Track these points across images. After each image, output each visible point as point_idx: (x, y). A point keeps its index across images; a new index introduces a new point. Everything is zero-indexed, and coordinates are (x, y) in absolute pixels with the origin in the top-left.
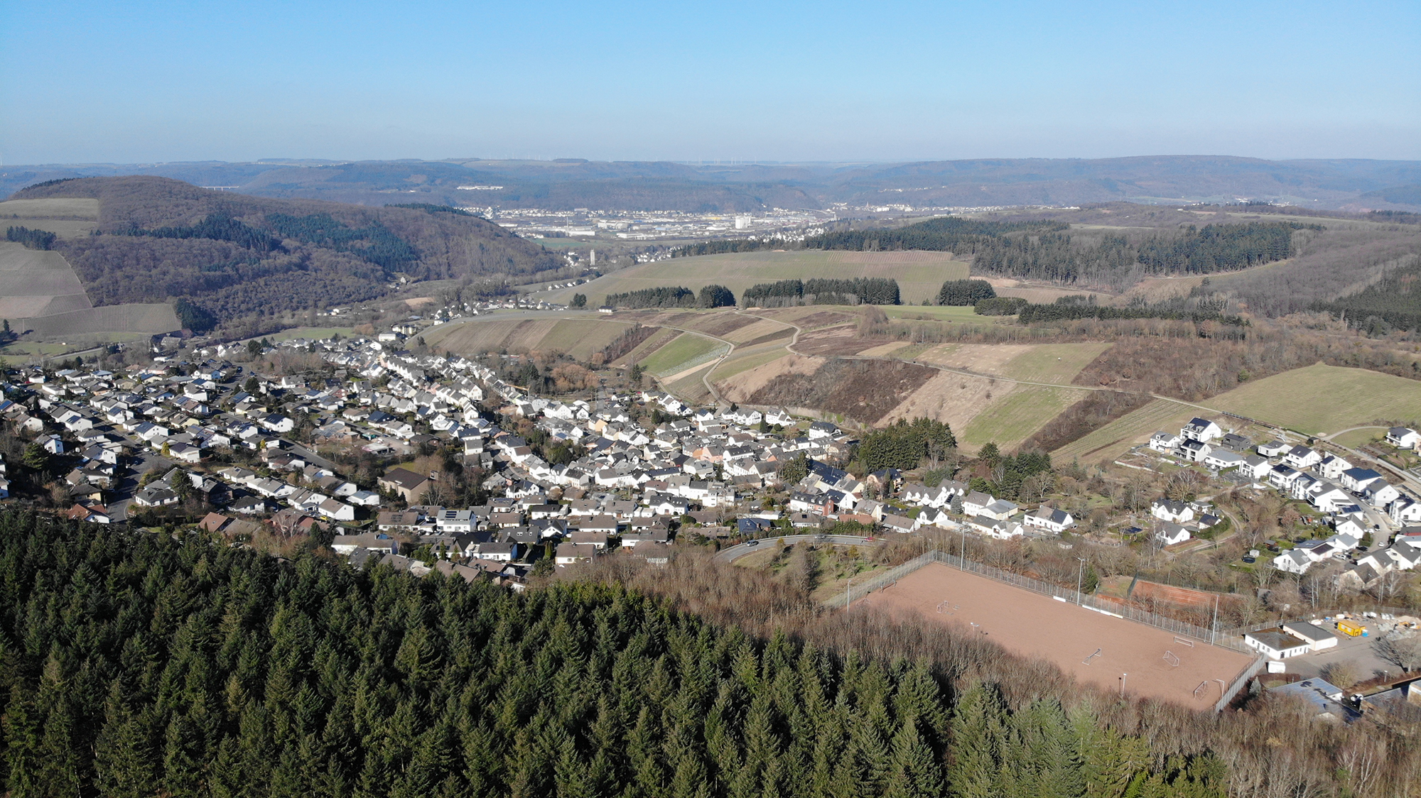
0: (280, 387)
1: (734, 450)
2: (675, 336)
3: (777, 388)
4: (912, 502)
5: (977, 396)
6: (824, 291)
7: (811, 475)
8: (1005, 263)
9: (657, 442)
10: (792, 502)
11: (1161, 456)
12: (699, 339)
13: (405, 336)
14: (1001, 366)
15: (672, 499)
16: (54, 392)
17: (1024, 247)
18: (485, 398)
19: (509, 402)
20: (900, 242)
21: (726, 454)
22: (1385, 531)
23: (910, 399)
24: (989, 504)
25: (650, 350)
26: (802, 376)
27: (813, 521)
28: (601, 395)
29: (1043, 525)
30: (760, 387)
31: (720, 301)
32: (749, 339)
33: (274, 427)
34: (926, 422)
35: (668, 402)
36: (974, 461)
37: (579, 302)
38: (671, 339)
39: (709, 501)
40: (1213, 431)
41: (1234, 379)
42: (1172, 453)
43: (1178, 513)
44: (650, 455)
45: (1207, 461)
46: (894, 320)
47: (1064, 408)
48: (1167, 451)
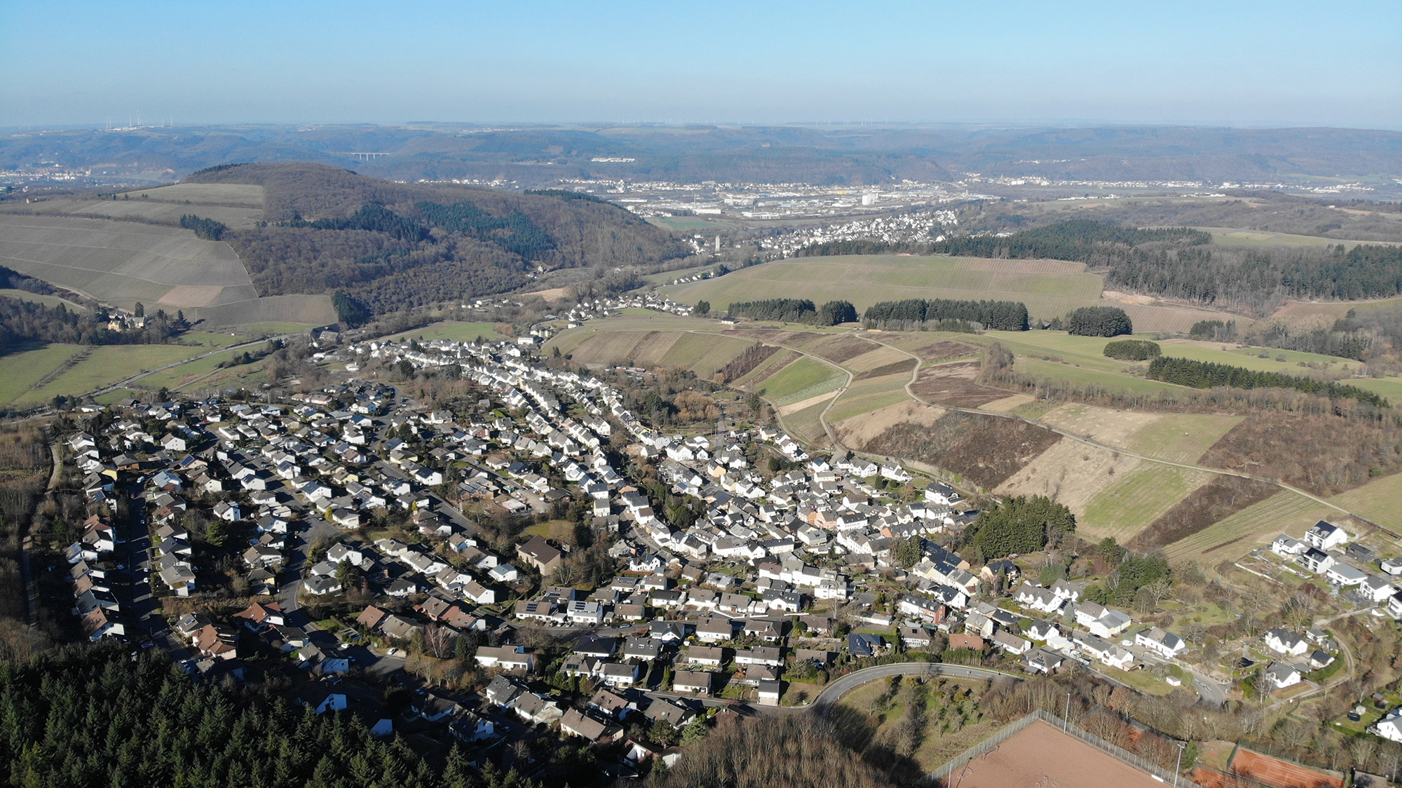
0: (429, 422)
1: (849, 518)
2: (794, 358)
3: (894, 437)
4: (1024, 603)
5: (1100, 471)
6: (950, 316)
7: (925, 559)
8: (1140, 279)
9: (772, 497)
11: (1283, 562)
12: (818, 364)
13: (542, 339)
14: (1126, 437)
15: (785, 592)
16: (231, 437)
17: (1161, 262)
18: (612, 433)
19: (634, 436)
20: (1032, 250)
21: (840, 520)
23: (1031, 465)
24: (1102, 616)
25: (770, 371)
26: (921, 427)
28: (721, 426)
29: (1154, 647)
30: (877, 435)
31: (841, 316)
32: (869, 369)
33: (425, 481)
34: (1045, 501)
35: (785, 443)
36: (1093, 547)
37: (703, 309)
38: (790, 361)
39: (820, 593)
40: (1339, 537)
41: (1365, 474)
42: (1294, 560)
43: (1292, 647)
44: (766, 516)
45: (1329, 574)
46: (1020, 359)
47: (1188, 493)
48: (1290, 557)
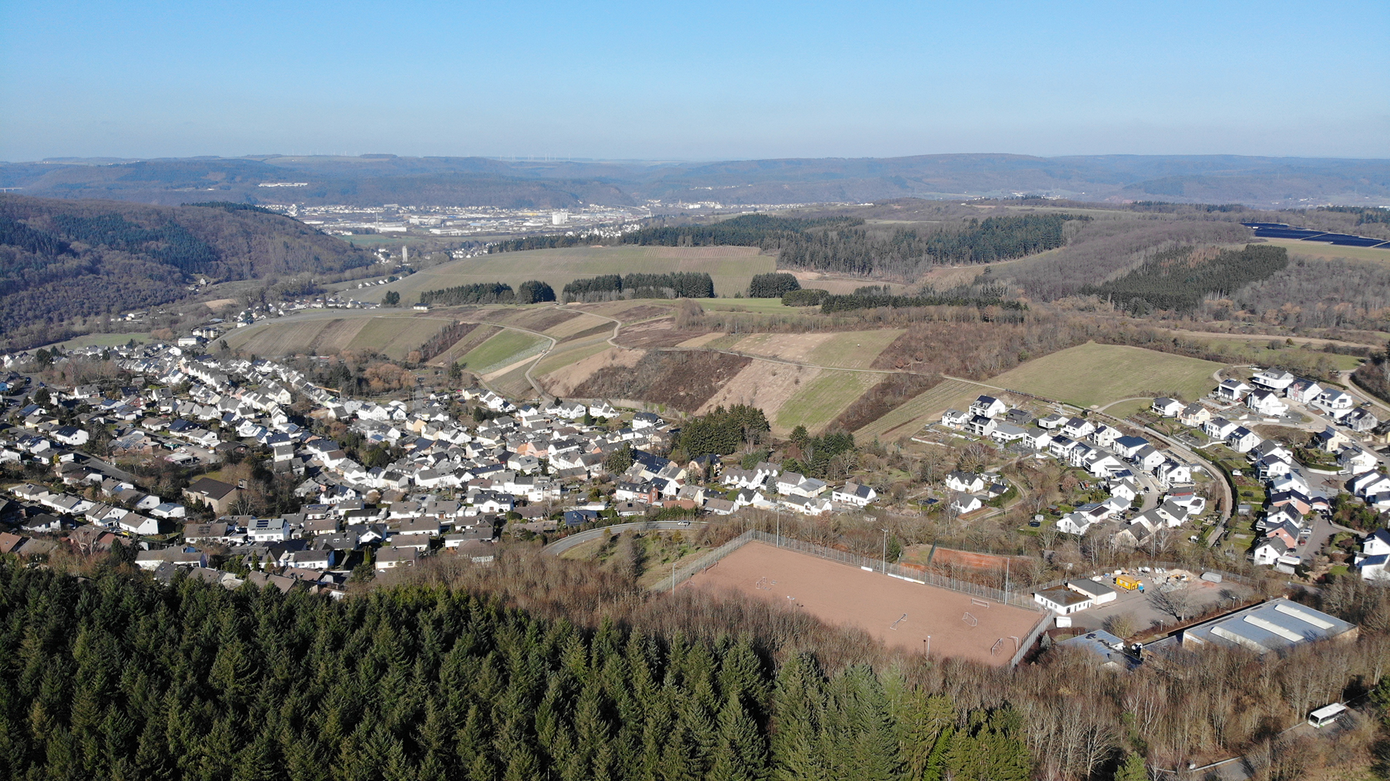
0: (72, 398)
1: (558, 445)
2: (494, 332)
3: (600, 381)
4: (731, 485)
5: (787, 382)
6: (642, 285)
7: (636, 464)
8: (807, 257)
9: (479, 439)
10: (618, 492)
11: (953, 431)
12: (520, 334)
13: (207, 340)
14: (808, 353)
15: (497, 497)
17: (824, 241)
18: (293, 401)
19: (319, 405)
20: (712, 239)
21: (552, 449)
22: (1154, 492)
23: (726, 387)
24: (800, 483)
25: (469, 346)
26: (624, 368)
27: (639, 509)
28: (418, 394)
29: (849, 500)
30: (584, 380)
31: (540, 296)
32: (571, 334)
33: (68, 440)
34: (741, 409)
35: (490, 399)
36: (786, 443)
37: (392, 299)
38: (491, 335)
39: (535, 496)
40: (998, 407)
41: (1015, 359)
42: (962, 428)
43: (970, 484)
44: (472, 454)
45: (994, 435)
46: (709, 313)
47: (864, 391)
48: (958, 427)
